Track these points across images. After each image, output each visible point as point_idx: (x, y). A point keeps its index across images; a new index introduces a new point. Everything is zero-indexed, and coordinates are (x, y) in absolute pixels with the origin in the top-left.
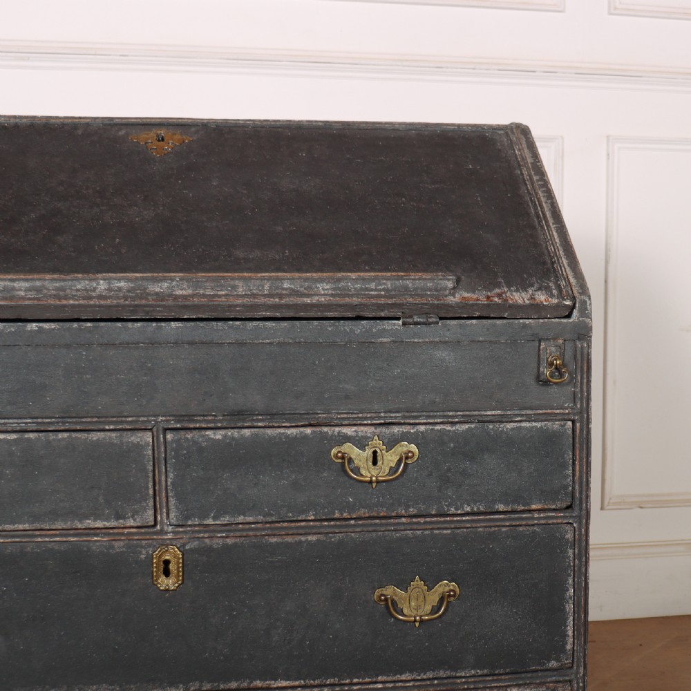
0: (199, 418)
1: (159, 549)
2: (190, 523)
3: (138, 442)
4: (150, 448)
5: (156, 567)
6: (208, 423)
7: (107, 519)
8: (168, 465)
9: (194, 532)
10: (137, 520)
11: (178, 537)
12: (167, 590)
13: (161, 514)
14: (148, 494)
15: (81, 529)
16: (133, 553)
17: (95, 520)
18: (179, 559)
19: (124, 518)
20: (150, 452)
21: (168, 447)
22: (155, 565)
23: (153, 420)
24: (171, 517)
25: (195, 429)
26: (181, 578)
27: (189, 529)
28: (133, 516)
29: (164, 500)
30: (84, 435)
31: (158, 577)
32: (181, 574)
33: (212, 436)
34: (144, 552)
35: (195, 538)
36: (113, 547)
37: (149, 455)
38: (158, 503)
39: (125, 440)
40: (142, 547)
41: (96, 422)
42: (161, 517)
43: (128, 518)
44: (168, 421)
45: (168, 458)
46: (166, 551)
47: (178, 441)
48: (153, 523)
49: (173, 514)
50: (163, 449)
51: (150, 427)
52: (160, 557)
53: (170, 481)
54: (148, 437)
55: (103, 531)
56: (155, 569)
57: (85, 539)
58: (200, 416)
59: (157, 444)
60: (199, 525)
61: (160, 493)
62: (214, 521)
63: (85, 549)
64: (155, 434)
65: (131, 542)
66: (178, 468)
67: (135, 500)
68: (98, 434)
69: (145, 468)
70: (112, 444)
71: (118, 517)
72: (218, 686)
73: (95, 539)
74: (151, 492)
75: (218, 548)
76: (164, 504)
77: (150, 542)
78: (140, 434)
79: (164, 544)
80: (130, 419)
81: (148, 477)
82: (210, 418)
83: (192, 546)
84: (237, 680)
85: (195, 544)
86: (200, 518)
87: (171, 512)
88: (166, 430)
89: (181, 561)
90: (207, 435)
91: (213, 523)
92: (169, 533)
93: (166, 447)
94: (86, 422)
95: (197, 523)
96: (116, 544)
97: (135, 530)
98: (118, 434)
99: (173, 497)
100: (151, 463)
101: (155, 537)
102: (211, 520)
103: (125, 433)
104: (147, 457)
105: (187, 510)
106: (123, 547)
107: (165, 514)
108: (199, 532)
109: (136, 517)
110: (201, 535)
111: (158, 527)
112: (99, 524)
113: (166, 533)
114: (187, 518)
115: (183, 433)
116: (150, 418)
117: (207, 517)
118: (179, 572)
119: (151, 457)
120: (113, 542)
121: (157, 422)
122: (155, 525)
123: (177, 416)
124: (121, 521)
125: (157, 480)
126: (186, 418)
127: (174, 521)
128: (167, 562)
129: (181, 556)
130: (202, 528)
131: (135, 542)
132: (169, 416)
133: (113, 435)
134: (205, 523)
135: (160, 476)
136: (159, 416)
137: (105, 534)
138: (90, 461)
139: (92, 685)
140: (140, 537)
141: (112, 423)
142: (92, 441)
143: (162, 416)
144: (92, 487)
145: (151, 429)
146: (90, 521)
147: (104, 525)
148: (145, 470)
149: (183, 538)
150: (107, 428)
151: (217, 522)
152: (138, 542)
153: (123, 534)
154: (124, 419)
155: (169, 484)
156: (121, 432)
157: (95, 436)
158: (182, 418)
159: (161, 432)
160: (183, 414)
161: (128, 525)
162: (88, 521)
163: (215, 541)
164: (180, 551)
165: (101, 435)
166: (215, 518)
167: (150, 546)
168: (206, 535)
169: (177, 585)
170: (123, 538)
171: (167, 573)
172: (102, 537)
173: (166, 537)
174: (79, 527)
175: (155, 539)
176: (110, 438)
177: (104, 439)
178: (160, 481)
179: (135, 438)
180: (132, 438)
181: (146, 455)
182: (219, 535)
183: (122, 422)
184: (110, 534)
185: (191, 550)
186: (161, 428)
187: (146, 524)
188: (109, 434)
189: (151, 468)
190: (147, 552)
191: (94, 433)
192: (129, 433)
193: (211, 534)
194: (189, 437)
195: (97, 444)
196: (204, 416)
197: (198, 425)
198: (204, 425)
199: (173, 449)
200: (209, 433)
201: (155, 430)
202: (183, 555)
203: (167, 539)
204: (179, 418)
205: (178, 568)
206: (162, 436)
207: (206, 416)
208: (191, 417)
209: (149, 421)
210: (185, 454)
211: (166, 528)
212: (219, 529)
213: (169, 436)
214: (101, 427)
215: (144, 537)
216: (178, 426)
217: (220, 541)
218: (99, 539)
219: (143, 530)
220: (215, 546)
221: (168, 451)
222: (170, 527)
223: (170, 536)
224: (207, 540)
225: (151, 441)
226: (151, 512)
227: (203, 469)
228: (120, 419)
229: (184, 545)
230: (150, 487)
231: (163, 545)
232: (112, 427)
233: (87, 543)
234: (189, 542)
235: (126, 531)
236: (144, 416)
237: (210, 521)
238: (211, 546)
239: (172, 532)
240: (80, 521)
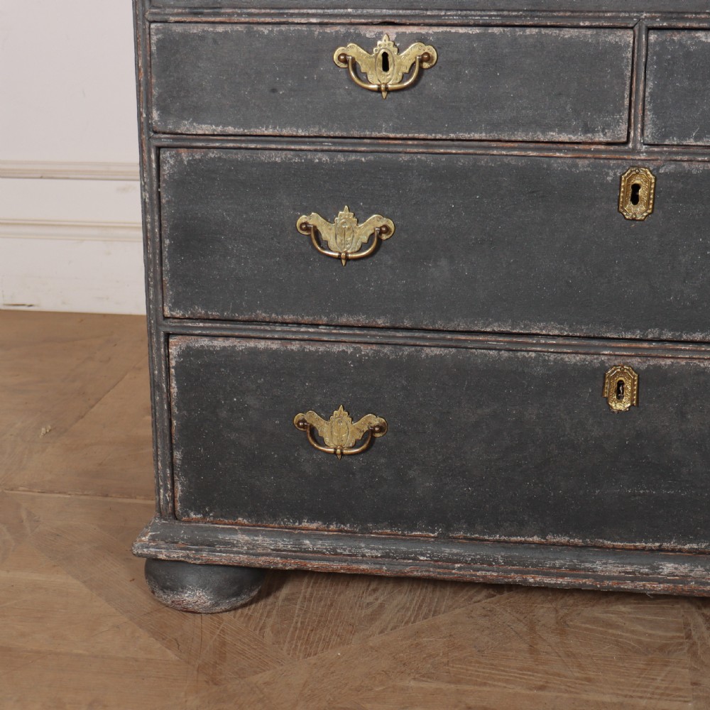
0: (690, 16)
1: (629, 171)
2: (667, 142)
3: (617, 42)
4: (630, 49)
5: (623, 192)
6: (699, 23)
7: (574, 132)
8: (648, 72)
9: (670, 153)
10: (608, 135)
11: (653, 158)
12: (634, 220)
13: (635, 130)
14: (623, 105)
15: (543, 142)
16: (599, 174)
17: (560, 132)
18: (651, 183)
19: (593, 131)
20: (629, 55)
21: (650, 51)
22: (622, 189)
23: (635, 17)
24: (645, 134)
25: (684, 29)
26: (651, 207)
27: (665, 149)
28: (603, 130)
29: (640, 113)
30: (556, 31)
31: (625, 203)
32: (651, 202)
33: (704, 39)
34: (611, 173)
35: (671, 160)
36: (576, 166)
37: (628, 59)
38: (632, 117)
39: (601, 39)
40: (609, 167)
41: (569, 17)
42: (634, 133)
43: (598, 131)
44: (653, 18)
45: (648, 63)
46: (637, 173)
47: (662, 44)
48: (625, 140)
49: (649, 130)
50: (644, 53)
51: (631, 25)
52: (629, 180)
53: (648, 90)
54: (628, 37)
55: (567, 146)
56: (622, 195)
57: (546, 154)
58: (692, 13)
59: (638, 44)
60: (678, 145)
61: (636, 105)
62: (696, 141)
63: (545, 166)
64: (637, 33)
65: (597, 160)
66: (659, 76)
67: (608, 112)
68: (572, 30)
69: (623, 74)
70: (587, 44)
71: (587, 130)
72: (681, 336)
73: (558, 154)
74: (626, 102)
75: (697, 174)
76: (640, 119)
77: (620, 162)
78: (619, 33)
79: (636, 166)
80: (609, 14)
81: (625, 84)
82: (703, 16)
83: (667, 170)
84: (702, 331)
85: (671, 168)
86: (679, 138)
87: (646, 128)
88: (649, 29)
89: (653, 186)
90: (698, 37)
91: (694, 144)
92: (642, 153)
93: (647, 50)
94: (557, 17)
95: (675, 143)
96: (580, 162)
97: (603, 147)
98: (594, 31)
99: (650, 110)
100: (630, 68)
101: (626, 157)
102: (692, 140)
103: (603, 30)
104: (625, 60)
105: (665, 127)
106: (588, 166)
107: (639, 130)
108: (677, 153)
109: (606, 131)
110: (679, 158)
111: (630, 145)
112: (564, 137)
113: (639, 153)
114: (665, 136)
115: (669, 33)
116: (632, 14)
117: (688, 136)
118: (649, 199)
119: (630, 61)
120: (578, 160)
121: (639, 19)
122: (626, 143)
123: (665, 12)
124: (589, 135)
125: (634, 90)
126: (674, 16)
127: (649, 140)
128: (636, 188)
129: (653, 181)
130: (680, 149)
131: (602, 161)
132: (655, 12)
133: (589, 32)
134: (684, 143)
135: (637, 85)
136: (643, 12)
137: (569, 150)
138: (560, 62)
139: (539, 321)
140: (609, 156)
141: (588, 18)
142: (564, 39)
143: (646, 12)
144: (560, 94)
145: (632, 28)
146: (554, 134)
147: (570, 138)
148: (621, 75)
149: (657, 160)
150: (582, 24)
151: (699, 143)
152: (606, 161)
153: (589, 151)
154: (601, 14)
155: (647, 94)
156: (599, 30)
157: (567, 33)
158: (670, 15)
159: (644, 32)
160: (672, 10)
161: (597, 140)
162: (552, 133)
163: (695, 165)
164: (653, 175)
165: (574, 32)
166: (696, 139)
167: (618, 166)
168: (686, 158)
169: (645, 214)
170: (589, 156)
171: (635, 200)
172: (565, 153)
173: (638, 157)
174: (542, 139)
175: (625, 159)
176: (585, 36)
177: (578, 37)
178: (637, 90)
179: (612, 37)
180: (610, 37)
181: (623, 58)
182: (700, 159)
183: (599, 18)
184: (574, 150)
185: (665, 174)
186: (644, 27)
187: (617, 141)
188: (583, 31)
189: (629, 74)
190: (615, 174)
191: (567, 29)
192: (607, 31)
193: (691, 157)
194: (675, 38)
195: (568, 43)
196: (696, 13)
197: (688, 25)
198: (695, 25)
199: (655, 53)
200: (700, 34)
201: (636, 28)
202: (656, 179)
203: (639, 160)
204: (666, 15)
205: (649, 194)
206: (644, 36)
207: (699, 13)
208: (680, 15)
209: (631, 18)
210: (669, 60)
211: (639, 146)
212: (700, 151)
213: (653, 37)
214: (575, 23)
215: (613, 156)
216: (665, 24)
217: (701, 166)
218: (562, 155)
219: (612, 148)
220: (694, 172)
221: (650, 55)
222: (644, 147)
223: (643, 156)
224: (685, 164)
225: (631, 42)
226: (624, 127)
227: (689, 79)
228: (597, 14)
229: (658, 168)
230: (626, 96)
231: (633, 167)
232: (587, 23)
233: (547, 159)
234: (664, 165)
235: (593, 147)
236: (625, 12)
237: (691, 142)
238: (689, 170)
239: (646, 152)
240: (543, 133)
